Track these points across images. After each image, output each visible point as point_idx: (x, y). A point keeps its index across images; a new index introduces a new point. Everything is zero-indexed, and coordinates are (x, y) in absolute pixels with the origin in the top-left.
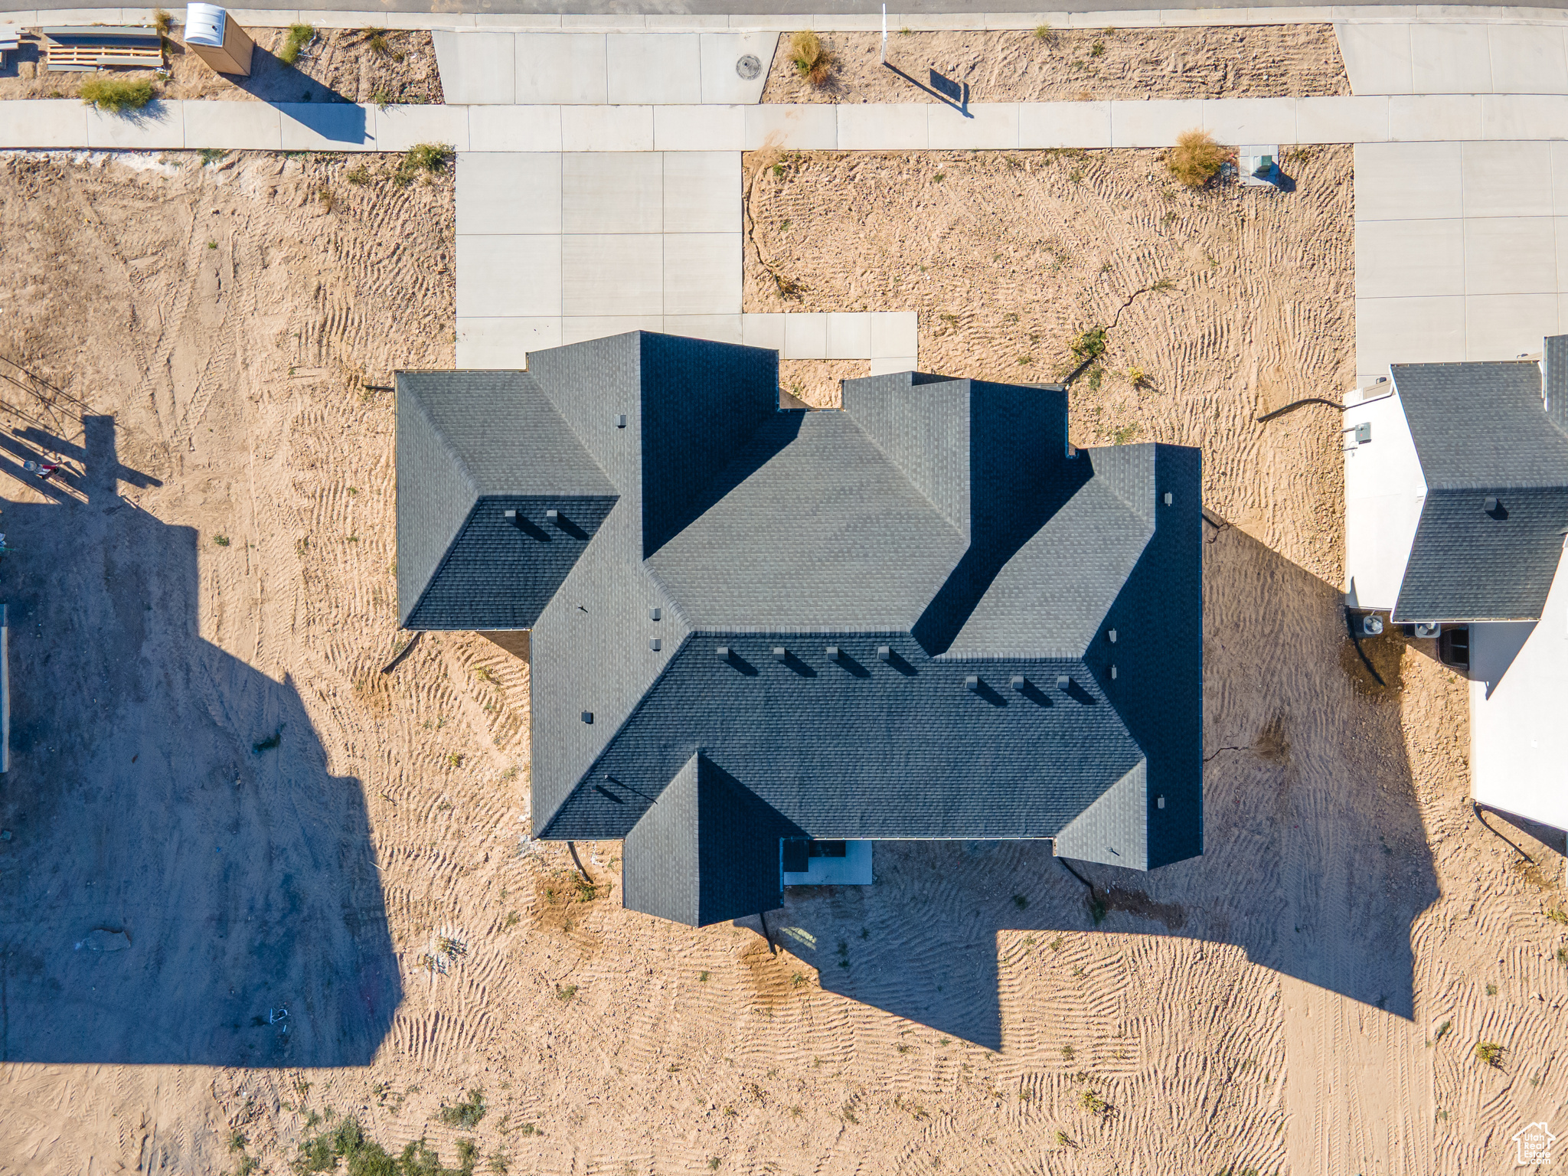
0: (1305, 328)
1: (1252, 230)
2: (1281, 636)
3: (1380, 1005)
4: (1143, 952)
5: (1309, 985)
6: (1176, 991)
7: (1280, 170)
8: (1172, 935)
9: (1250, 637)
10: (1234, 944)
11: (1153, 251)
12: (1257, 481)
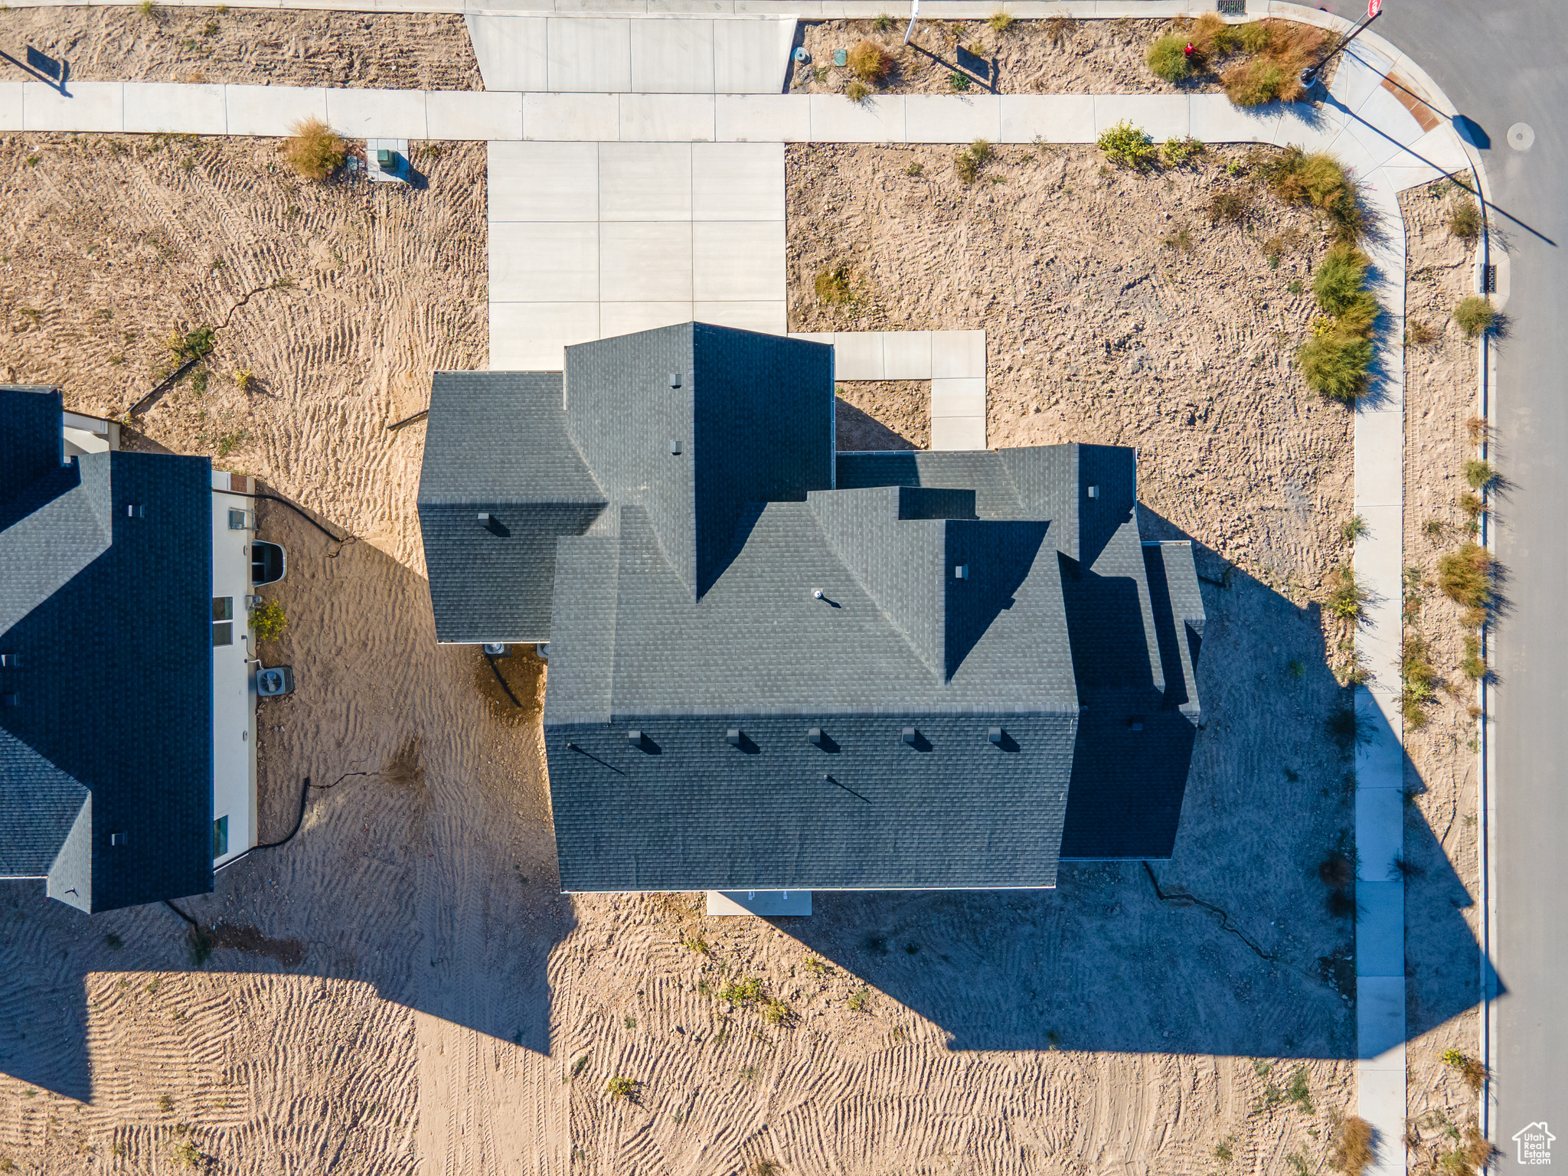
0: (439, 333)
1: (383, 228)
2: (414, 655)
3: (517, 1040)
4: (254, 992)
5: (444, 1022)
6: (293, 1032)
7: (411, 167)
8: (288, 973)
9: (381, 656)
10: (363, 981)
11: (273, 247)
12: (387, 492)
